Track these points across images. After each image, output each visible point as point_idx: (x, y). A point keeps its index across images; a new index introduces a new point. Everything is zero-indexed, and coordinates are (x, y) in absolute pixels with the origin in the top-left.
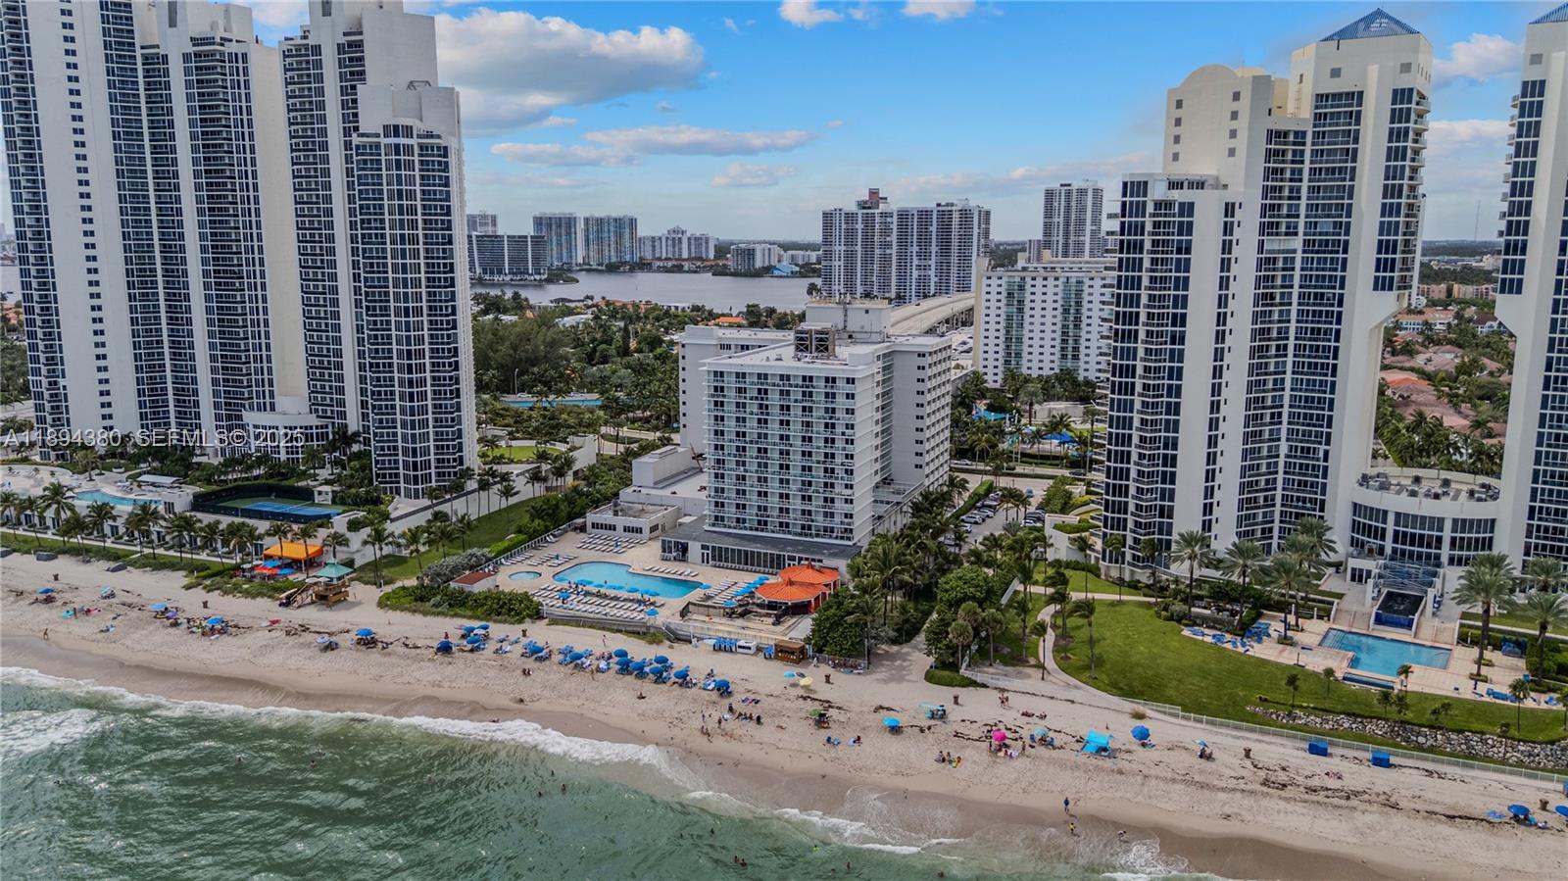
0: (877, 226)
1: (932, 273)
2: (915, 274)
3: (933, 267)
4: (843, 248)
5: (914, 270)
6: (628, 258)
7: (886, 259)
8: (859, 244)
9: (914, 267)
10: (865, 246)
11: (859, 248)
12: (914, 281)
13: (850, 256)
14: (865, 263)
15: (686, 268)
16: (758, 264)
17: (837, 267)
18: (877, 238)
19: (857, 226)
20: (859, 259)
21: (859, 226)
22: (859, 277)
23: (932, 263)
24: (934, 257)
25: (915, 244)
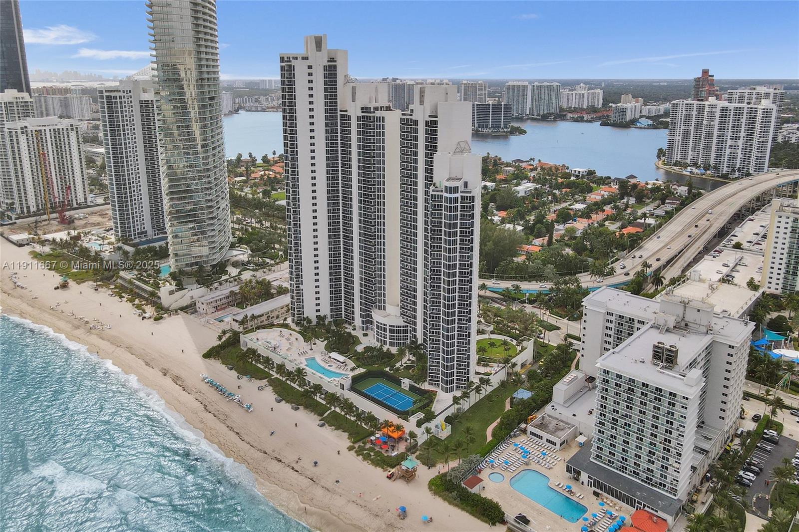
0: (706, 113)
1: (739, 151)
2: (728, 151)
3: (740, 148)
4: (682, 127)
5: (727, 149)
6: (553, 111)
7: (709, 137)
8: (693, 125)
9: (728, 147)
10: (696, 127)
11: (692, 128)
12: (726, 156)
13: (686, 133)
14: (695, 138)
15: (585, 119)
16: (628, 118)
17: (677, 141)
18: (705, 122)
19: (693, 113)
20: (692, 135)
21: (694, 113)
22: (690, 148)
23: (740, 144)
24: (741, 140)
25: (730, 131)
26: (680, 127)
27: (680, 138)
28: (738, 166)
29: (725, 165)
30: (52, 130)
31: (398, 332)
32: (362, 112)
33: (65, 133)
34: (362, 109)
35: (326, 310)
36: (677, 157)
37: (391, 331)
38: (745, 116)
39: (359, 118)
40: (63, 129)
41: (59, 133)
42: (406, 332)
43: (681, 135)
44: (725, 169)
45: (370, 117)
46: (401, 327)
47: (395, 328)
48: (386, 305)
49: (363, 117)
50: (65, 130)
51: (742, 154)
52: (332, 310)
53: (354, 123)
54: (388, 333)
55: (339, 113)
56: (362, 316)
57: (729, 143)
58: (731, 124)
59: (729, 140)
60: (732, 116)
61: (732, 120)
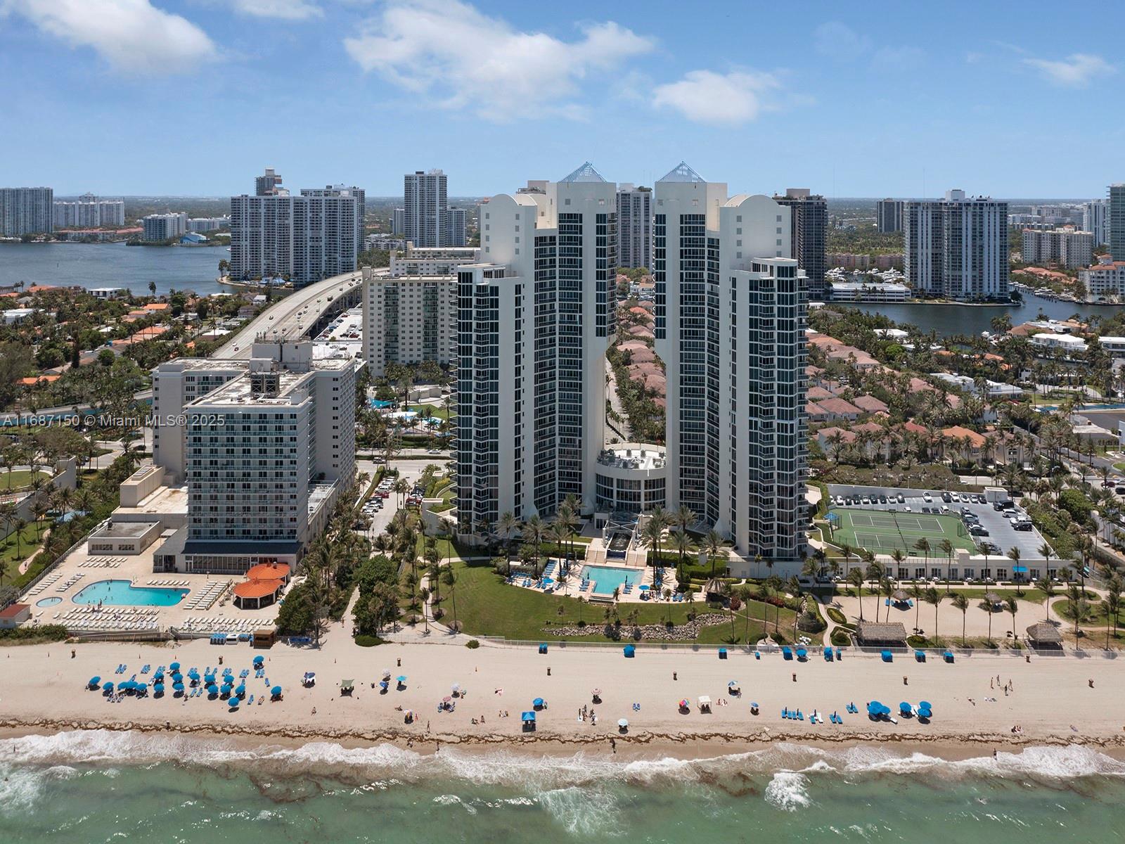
0: (277, 210)
1: (323, 254)
3: (323, 248)
6: (42, 228)
7: (284, 239)
8: (262, 226)
10: (267, 228)
11: (262, 229)
13: (255, 237)
15: (100, 238)
16: (170, 235)
17: (244, 247)
18: (276, 221)
19: (260, 210)
21: (262, 210)
22: (262, 255)
23: (323, 244)
24: (323, 239)
25: (308, 228)
26: (246, 229)
27: (248, 243)
28: (323, 270)
29: (308, 271)
36: (246, 265)
43: (248, 239)
44: (310, 275)
51: (326, 255)
57: (309, 244)
58: (308, 219)
59: (308, 239)
60: (308, 210)
61: (309, 215)
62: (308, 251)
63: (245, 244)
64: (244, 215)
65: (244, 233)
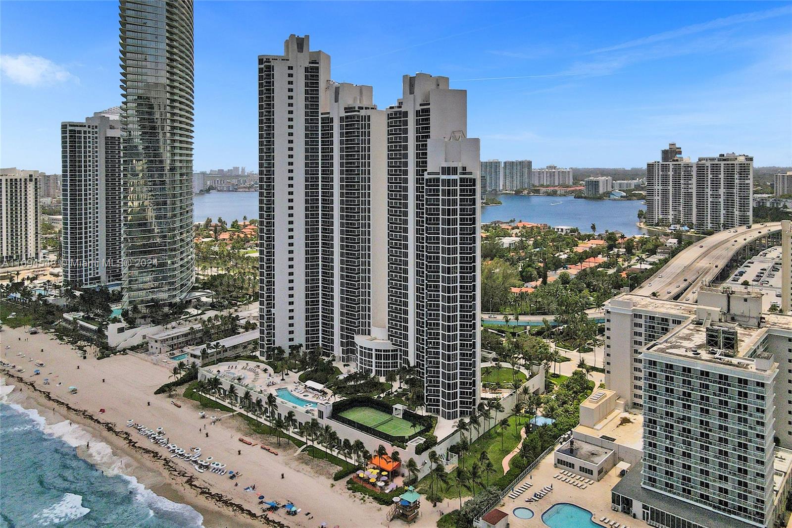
1: (721, 207)
3: (722, 203)
4: (660, 187)
6: (526, 185)
7: (688, 195)
8: (671, 184)
10: (674, 187)
11: (670, 188)
13: (665, 193)
14: (675, 197)
15: (559, 193)
16: (601, 191)
17: (657, 201)
18: (682, 182)
19: (669, 173)
20: (671, 195)
21: (671, 173)
22: (671, 207)
23: (721, 200)
24: (722, 196)
25: (709, 187)
26: (658, 187)
27: (660, 198)
28: (722, 222)
29: (709, 222)
30: (9, 180)
31: (387, 357)
32: (346, 112)
33: (23, 183)
34: (345, 108)
35: (300, 338)
36: (658, 215)
37: (378, 357)
38: (722, 173)
39: (341, 119)
40: (21, 179)
41: (16, 184)
42: (395, 357)
43: (660, 195)
44: (710, 225)
45: (354, 116)
46: (389, 351)
47: (383, 353)
48: (372, 329)
49: (347, 117)
50: (23, 180)
51: (724, 209)
52: (307, 340)
53: (336, 124)
54: (374, 360)
55: (320, 116)
56: (342, 344)
57: (710, 200)
58: (709, 180)
59: (709, 196)
60: (709, 173)
61: (710, 176)
62: (709, 205)
63: (657, 198)
64: (657, 176)
65: (657, 191)
